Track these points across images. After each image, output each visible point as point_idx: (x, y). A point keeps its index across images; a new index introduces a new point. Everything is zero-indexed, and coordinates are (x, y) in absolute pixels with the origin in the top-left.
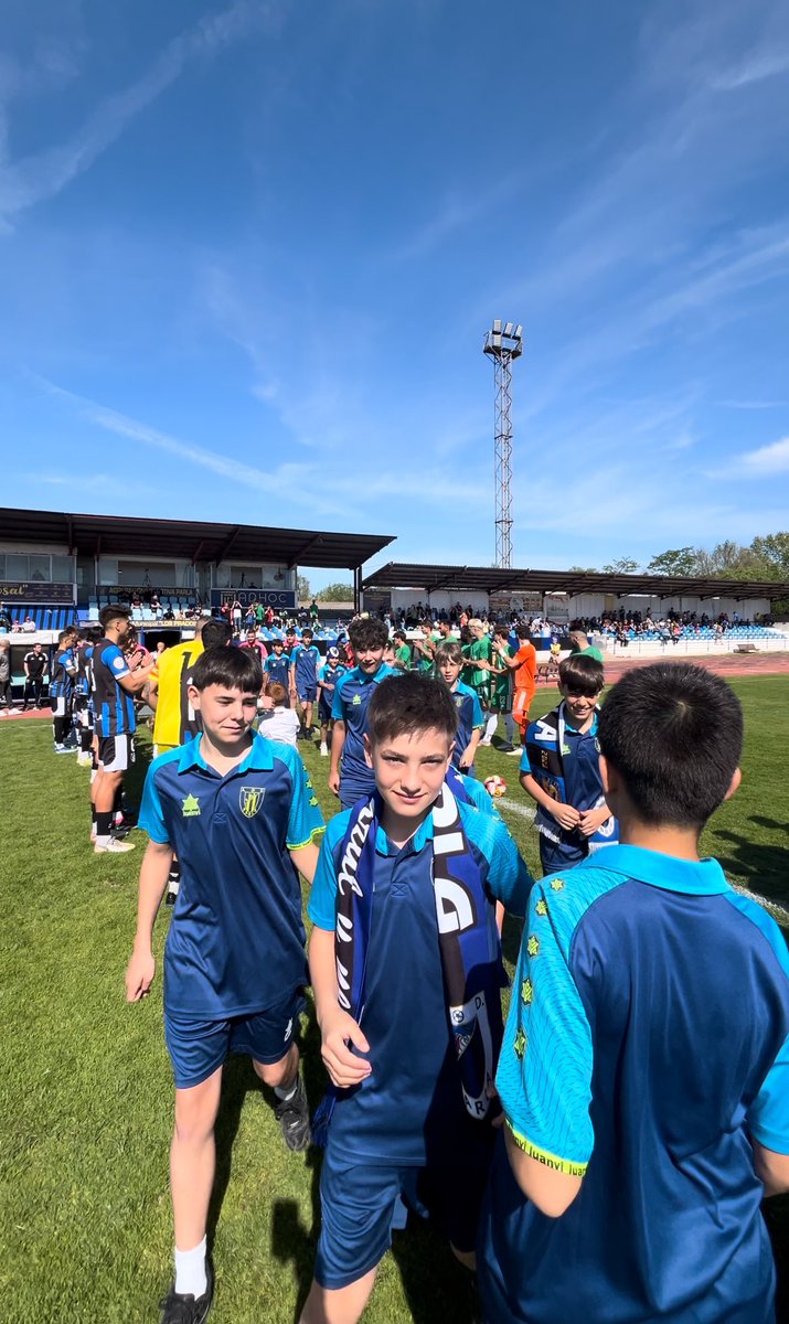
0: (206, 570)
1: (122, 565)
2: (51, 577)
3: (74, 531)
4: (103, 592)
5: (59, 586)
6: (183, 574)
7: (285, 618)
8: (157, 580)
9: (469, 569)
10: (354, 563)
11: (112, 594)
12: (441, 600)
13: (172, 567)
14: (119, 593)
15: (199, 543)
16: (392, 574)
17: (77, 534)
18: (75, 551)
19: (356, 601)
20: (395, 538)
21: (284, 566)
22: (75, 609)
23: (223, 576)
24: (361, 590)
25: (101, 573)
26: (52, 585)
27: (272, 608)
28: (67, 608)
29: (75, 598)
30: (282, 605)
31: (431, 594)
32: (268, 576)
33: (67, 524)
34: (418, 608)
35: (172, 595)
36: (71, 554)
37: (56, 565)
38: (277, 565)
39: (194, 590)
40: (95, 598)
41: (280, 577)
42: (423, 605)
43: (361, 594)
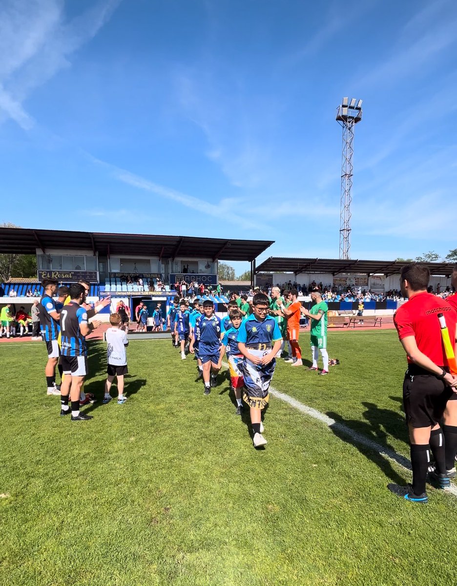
0: (167, 263)
1: (122, 261)
2: (85, 268)
3: (95, 242)
4: (112, 276)
5: (90, 273)
6: (155, 266)
7: (210, 290)
8: (141, 269)
9: (320, 260)
10: (251, 258)
11: (117, 277)
12: (303, 279)
13: (148, 261)
14: (121, 277)
15: (162, 248)
16: (272, 264)
17: (97, 244)
18: (97, 254)
19: (252, 280)
20: (274, 242)
21: (210, 260)
22: (99, 285)
23: (176, 267)
24: (255, 273)
25: (111, 265)
26: (86, 273)
27: (204, 284)
28: (94, 285)
29: (98, 279)
30: (210, 283)
31: (298, 276)
32: (202, 266)
33: (90, 238)
34: (289, 284)
35: (148, 278)
36: (95, 255)
37: (87, 261)
38: (206, 260)
39: (161, 275)
40: (108, 279)
41: (208, 266)
42: (292, 283)
43: (255, 276)
